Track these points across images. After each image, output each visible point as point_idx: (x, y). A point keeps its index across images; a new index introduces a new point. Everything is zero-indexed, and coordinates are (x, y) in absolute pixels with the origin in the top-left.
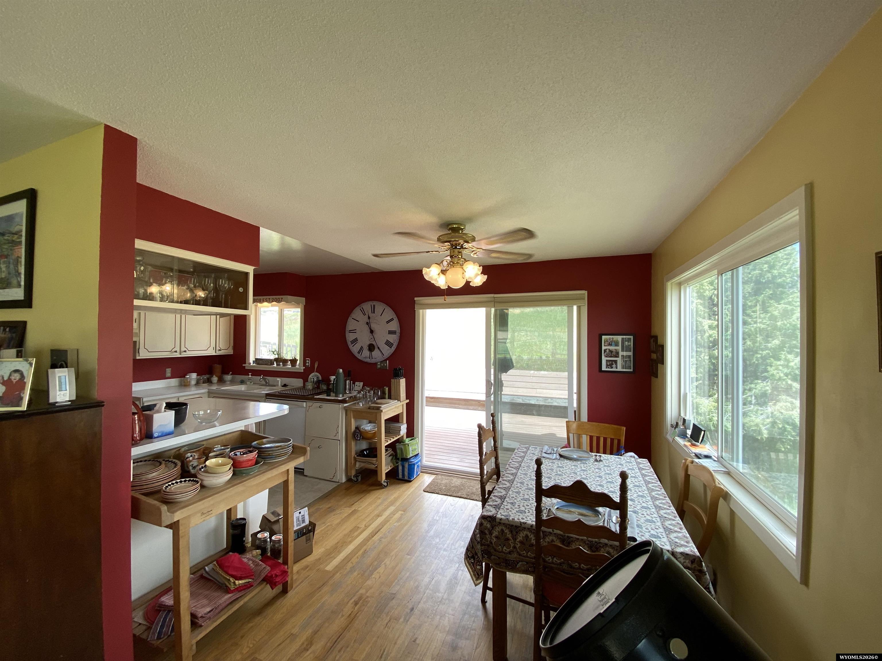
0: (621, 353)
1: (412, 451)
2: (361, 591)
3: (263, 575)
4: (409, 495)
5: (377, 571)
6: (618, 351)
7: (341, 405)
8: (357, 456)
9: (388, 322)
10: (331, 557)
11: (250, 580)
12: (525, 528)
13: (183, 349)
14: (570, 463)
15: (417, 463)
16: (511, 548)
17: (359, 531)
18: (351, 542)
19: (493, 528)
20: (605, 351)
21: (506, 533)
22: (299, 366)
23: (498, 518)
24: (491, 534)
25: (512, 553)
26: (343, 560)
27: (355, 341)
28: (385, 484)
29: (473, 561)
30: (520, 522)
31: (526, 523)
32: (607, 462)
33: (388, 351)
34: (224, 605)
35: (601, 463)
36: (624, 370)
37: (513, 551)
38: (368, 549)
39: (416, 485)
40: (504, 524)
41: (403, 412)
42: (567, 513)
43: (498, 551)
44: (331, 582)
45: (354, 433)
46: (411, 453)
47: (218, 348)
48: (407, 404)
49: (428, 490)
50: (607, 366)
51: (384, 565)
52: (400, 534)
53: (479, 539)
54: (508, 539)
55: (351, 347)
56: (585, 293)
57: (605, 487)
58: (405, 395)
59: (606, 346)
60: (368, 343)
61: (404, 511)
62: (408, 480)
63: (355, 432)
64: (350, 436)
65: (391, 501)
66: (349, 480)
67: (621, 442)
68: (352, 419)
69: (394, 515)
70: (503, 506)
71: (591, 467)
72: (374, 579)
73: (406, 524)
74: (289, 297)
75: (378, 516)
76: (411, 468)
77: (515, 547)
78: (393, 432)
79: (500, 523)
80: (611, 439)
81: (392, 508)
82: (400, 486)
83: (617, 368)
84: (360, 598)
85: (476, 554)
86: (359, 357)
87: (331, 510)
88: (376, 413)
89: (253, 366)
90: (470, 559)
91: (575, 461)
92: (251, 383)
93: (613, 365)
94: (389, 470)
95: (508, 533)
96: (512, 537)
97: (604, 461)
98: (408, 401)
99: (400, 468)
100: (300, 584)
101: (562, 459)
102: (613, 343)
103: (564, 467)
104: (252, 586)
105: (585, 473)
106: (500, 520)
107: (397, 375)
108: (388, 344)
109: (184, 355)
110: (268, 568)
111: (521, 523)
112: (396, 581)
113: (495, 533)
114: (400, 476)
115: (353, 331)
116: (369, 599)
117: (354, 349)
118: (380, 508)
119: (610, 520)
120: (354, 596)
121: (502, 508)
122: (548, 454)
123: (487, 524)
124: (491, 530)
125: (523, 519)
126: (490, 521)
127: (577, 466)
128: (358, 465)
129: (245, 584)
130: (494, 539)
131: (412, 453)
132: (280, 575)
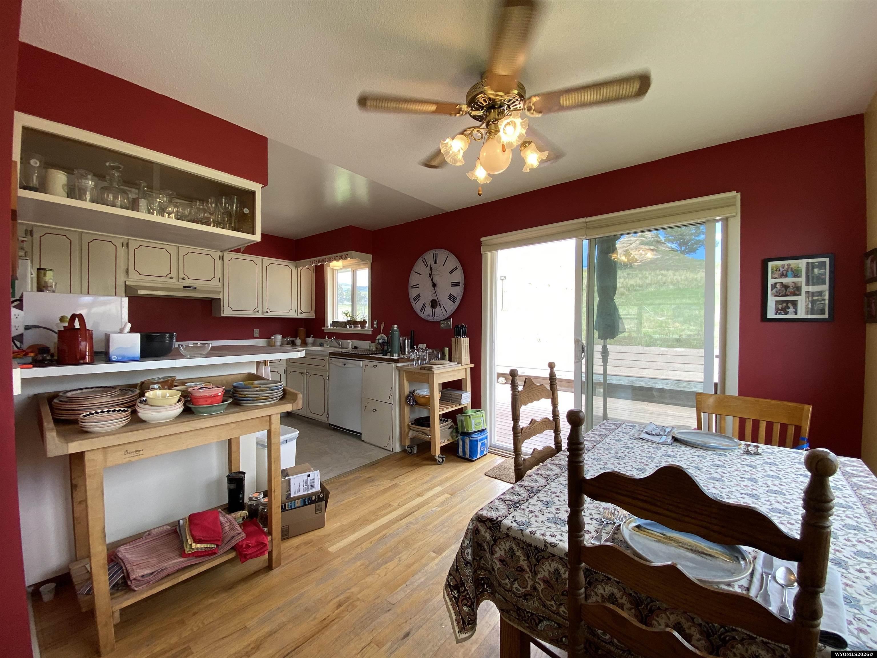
0: (805, 289)
1: (475, 425)
2: (353, 590)
3: (234, 543)
4: (466, 476)
5: (386, 566)
6: (799, 285)
7: (394, 365)
8: (412, 424)
9: (451, 272)
10: (343, 536)
11: (213, 546)
12: (554, 556)
13: (265, 310)
14: (692, 452)
15: (481, 440)
16: (529, 589)
17: (390, 509)
18: (373, 521)
19: (495, 541)
20: (774, 286)
21: (519, 557)
22: (368, 329)
23: (505, 526)
24: (492, 553)
25: (529, 597)
26: (354, 542)
27: (418, 297)
28: (440, 460)
29: (457, 596)
30: (545, 542)
31: (555, 546)
32: (772, 457)
33: (450, 307)
34: (169, 571)
35: (758, 457)
36: (810, 316)
37: (531, 595)
38: (387, 535)
39: (479, 467)
40: (514, 539)
41: (466, 379)
42: (659, 541)
43: (504, 588)
44: (326, 567)
45: (407, 398)
46: (473, 427)
47: (300, 311)
48: (472, 369)
49: (491, 474)
50: (777, 311)
51: (398, 559)
52: (436, 523)
53: (470, 558)
54: (521, 570)
55: (413, 304)
56: (735, 196)
57: (763, 500)
58: (468, 357)
59: (777, 278)
60: (431, 298)
61: (451, 495)
62: (469, 458)
63: (408, 396)
64: (403, 400)
65: (440, 481)
66: (404, 451)
67: (803, 431)
68: (405, 381)
69: (438, 497)
70: (527, 504)
71: (735, 461)
72: (377, 576)
73: (448, 511)
74: (354, 253)
75: (419, 495)
76: (473, 445)
77: (535, 588)
78: (454, 401)
79: (508, 535)
80: (782, 425)
81: (438, 489)
82: (458, 464)
83: (796, 313)
84: (348, 599)
85: (463, 584)
86: (422, 315)
87: (371, 480)
88: (428, 374)
89: (330, 329)
90: (452, 591)
91: (703, 449)
92: (327, 345)
93: (789, 308)
94: (445, 444)
95: (522, 558)
96: (529, 567)
97: (765, 456)
98: (473, 365)
99: (460, 443)
100: (291, 561)
101: (678, 444)
102: (790, 273)
103: (678, 456)
104: (215, 553)
105: (720, 470)
106: (508, 529)
107: (458, 333)
108: (452, 298)
109: (266, 316)
110: (243, 535)
111: (546, 544)
112: (404, 585)
113: (499, 553)
114: (461, 454)
115: (415, 287)
116: (358, 603)
117: (417, 306)
118: (425, 486)
119: (768, 574)
120: (342, 594)
121: (522, 507)
122: (653, 435)
123: (485, 533)
124: (493, 545)
125: (553, 536)
126: (490, 528)
127: (705, 457)
128: (411, 433)
129: (206, 549)
130: (498, 563)
131: (475, 427)
132: (253, 547)
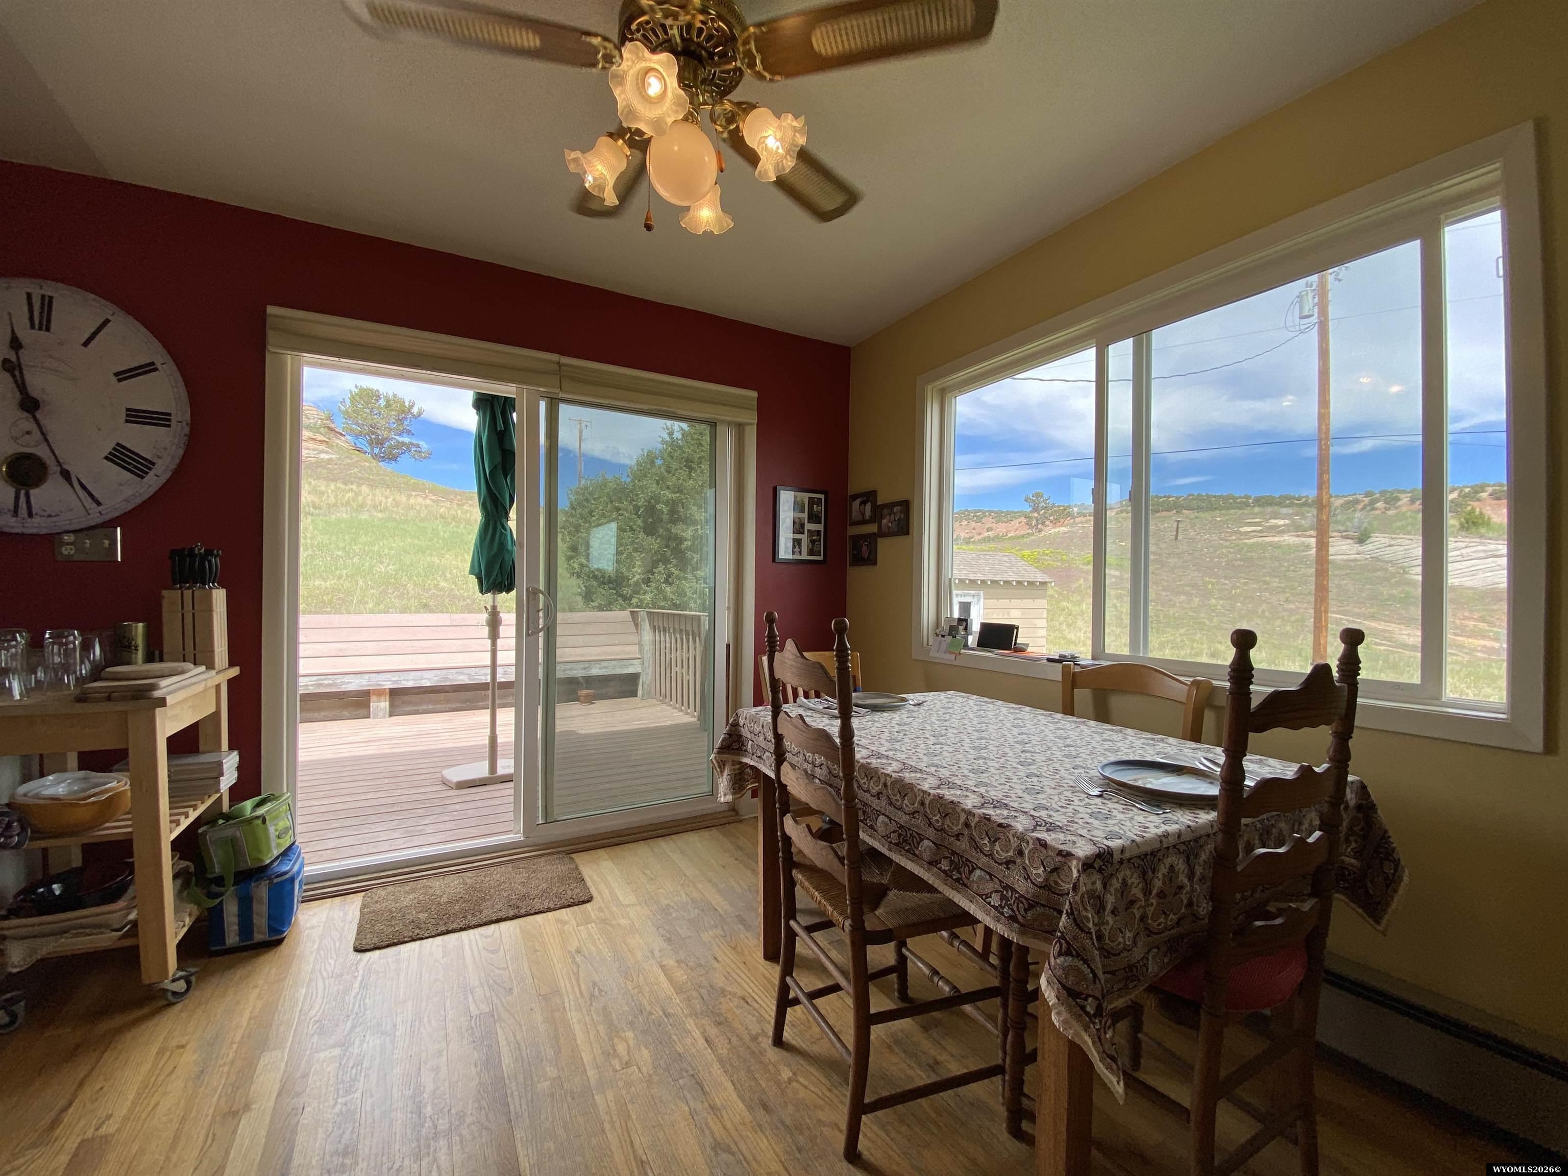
1: (274, 838)
9: (123, 376)
12: (1168, 849)
15: (301, 871)
16: (1136, 926)
21: (1131, 886)
25: (1137, 938)
28: (181, 986)
33: (122, 489)
37: (1138, 933)
39: (312, 946)
40: (1129, 860)
41: (216, 715)
46: (273, 844)
49: (369, 942)
54: (1132, 903)
58: (225, 647)
76: (280, 894)
77: (1143, 918)
78: (195, 782)
79: (1121, 862)
83: (801, 554)
88: (147, 707)
93: (795, 548)
94: (185, 930)
96: (1143, 890)
98: (237, 671)
99: (232, 910)
107: (189, 574)
108: (125, 458)
114: (235, 939)
131: (277, 843)
